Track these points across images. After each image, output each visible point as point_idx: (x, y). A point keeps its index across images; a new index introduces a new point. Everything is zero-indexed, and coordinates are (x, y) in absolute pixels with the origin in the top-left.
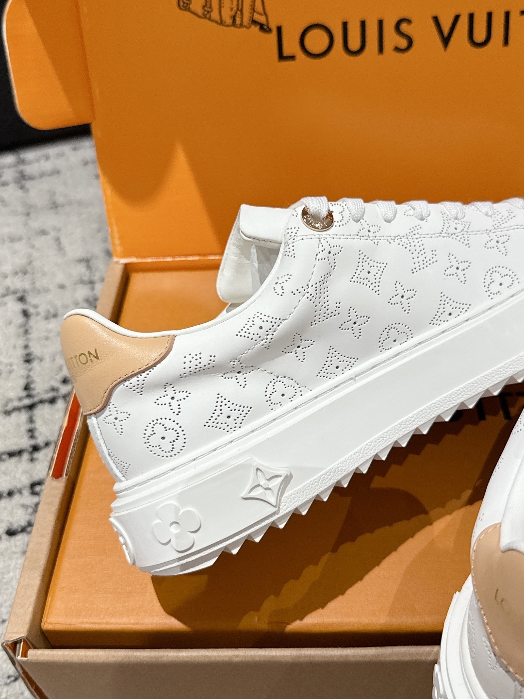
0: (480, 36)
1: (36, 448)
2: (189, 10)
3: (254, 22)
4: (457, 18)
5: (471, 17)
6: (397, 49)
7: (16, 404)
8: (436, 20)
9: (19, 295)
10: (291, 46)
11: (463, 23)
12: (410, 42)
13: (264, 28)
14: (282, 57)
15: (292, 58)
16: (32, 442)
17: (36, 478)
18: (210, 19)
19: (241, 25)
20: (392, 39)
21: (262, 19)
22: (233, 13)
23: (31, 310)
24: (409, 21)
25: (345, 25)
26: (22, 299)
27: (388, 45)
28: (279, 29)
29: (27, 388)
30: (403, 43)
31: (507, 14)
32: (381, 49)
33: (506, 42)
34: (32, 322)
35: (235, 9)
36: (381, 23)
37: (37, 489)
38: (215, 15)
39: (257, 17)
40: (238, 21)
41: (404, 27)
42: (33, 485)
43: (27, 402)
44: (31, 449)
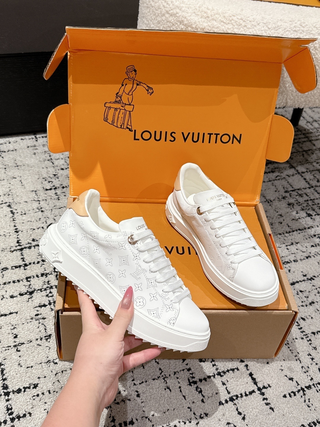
0: (195, 139)
1: (26, 265)
2: (107, 122)
3: (128, 128)
4: (189, 133)
5: (193, 133)
6: (170, 141)
7: (15, 248)
8: (183, 133)
9: (8, 204)
10: (138, 136)
11: (191, 135)
12: (175, 138)
13: (130, 130)
14: (135, 139)
15: (138, 140)
16: (24, 263)
17: (28, 276)
18: (113, 125)
19: (123, 128)
20: (169, 138)
21: (130, 127)
22: (121, 124)
23: (14, 211)
24: (175, 133)
25: (155, 132)
26: (9, 206)
27: (168, 139)
28: (135, 131)
29: (18, 242)
30: (173, 139)
31: (204, 134)
32: (166, 141)
33: (203, 142)
34: (16, 216)
35: (122, 123)
36: (166, 132)
37: (29, 279)
38: (115, 124)
39: (128, 126)
40: (122, 127)
41: (173, 134)
42: (27, 278)
43: (19, 248)
44: (24, 265)
